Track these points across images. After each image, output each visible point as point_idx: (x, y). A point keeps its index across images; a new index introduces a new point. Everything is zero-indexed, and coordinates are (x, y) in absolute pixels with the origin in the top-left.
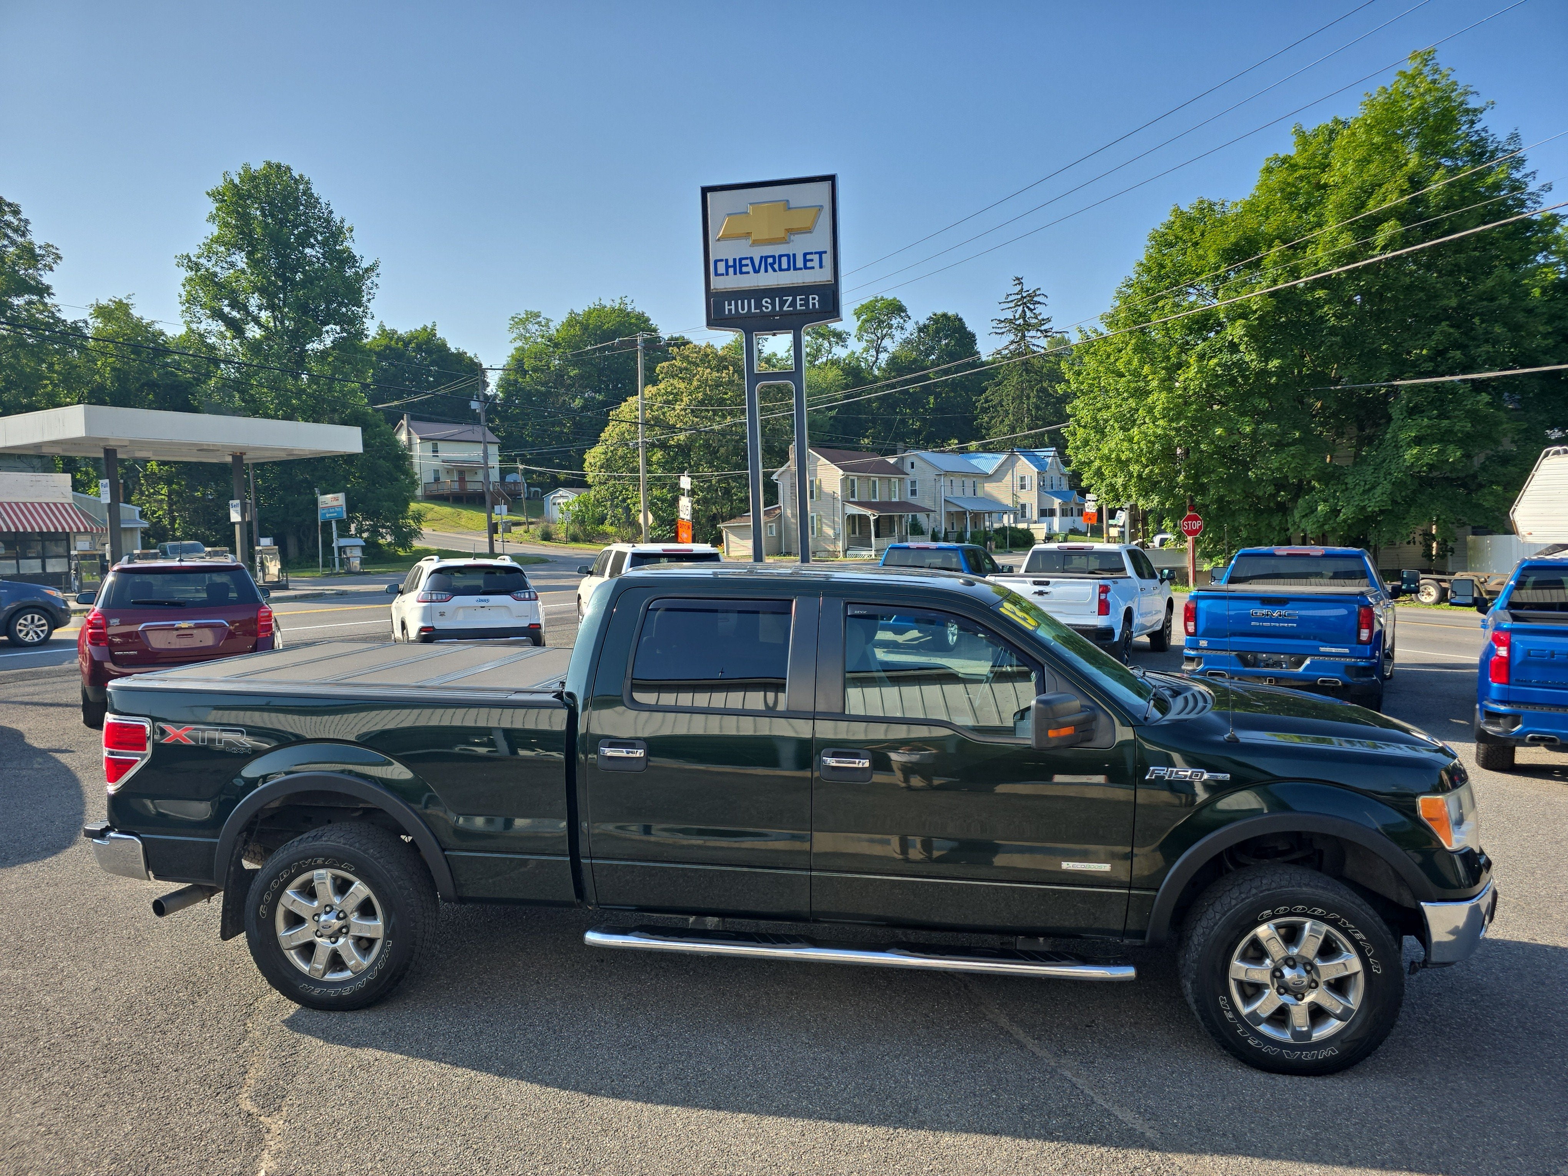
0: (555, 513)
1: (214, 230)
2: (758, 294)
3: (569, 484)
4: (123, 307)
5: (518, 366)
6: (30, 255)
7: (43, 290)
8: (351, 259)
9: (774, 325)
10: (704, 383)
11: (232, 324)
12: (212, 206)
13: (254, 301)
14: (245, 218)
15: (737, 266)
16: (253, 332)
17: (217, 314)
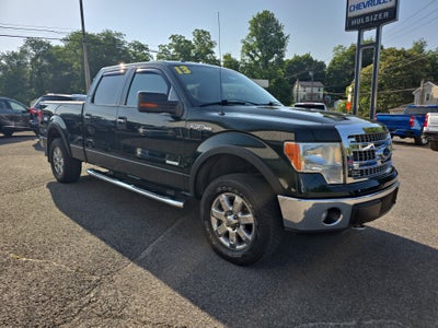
0: (336, 107)
1: (249, 32)
2: (364, 16)
3: (342, 98)
4: (230, 55)
5: (333, 63)
6: (211, 44)
7: (212, 52)
8: (282, 34)
9: (368, 26)
10: (390, 61)
11: (251, 56)
12: (249, 25)
13: (257, 49)
14: (256, 27)
15: (358, 7)
16: (257, 59)
17: (248, 54)
